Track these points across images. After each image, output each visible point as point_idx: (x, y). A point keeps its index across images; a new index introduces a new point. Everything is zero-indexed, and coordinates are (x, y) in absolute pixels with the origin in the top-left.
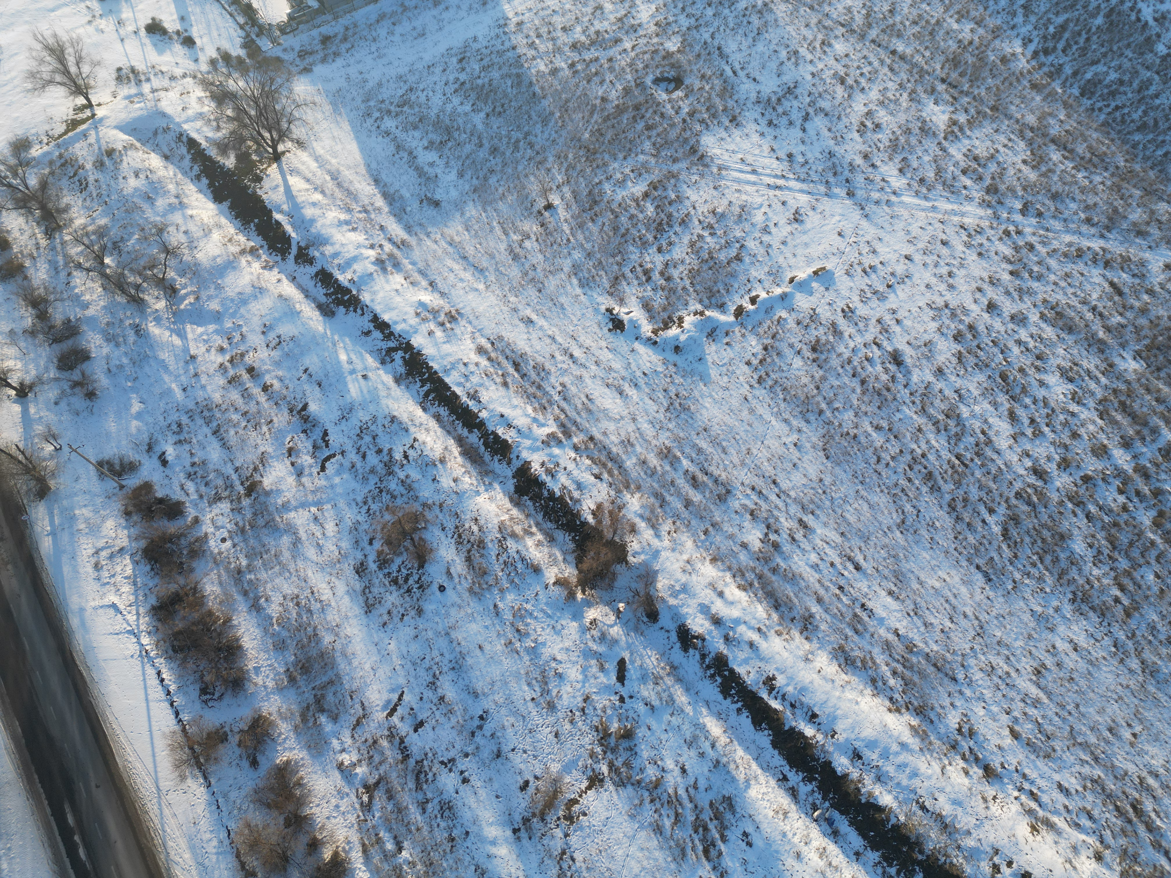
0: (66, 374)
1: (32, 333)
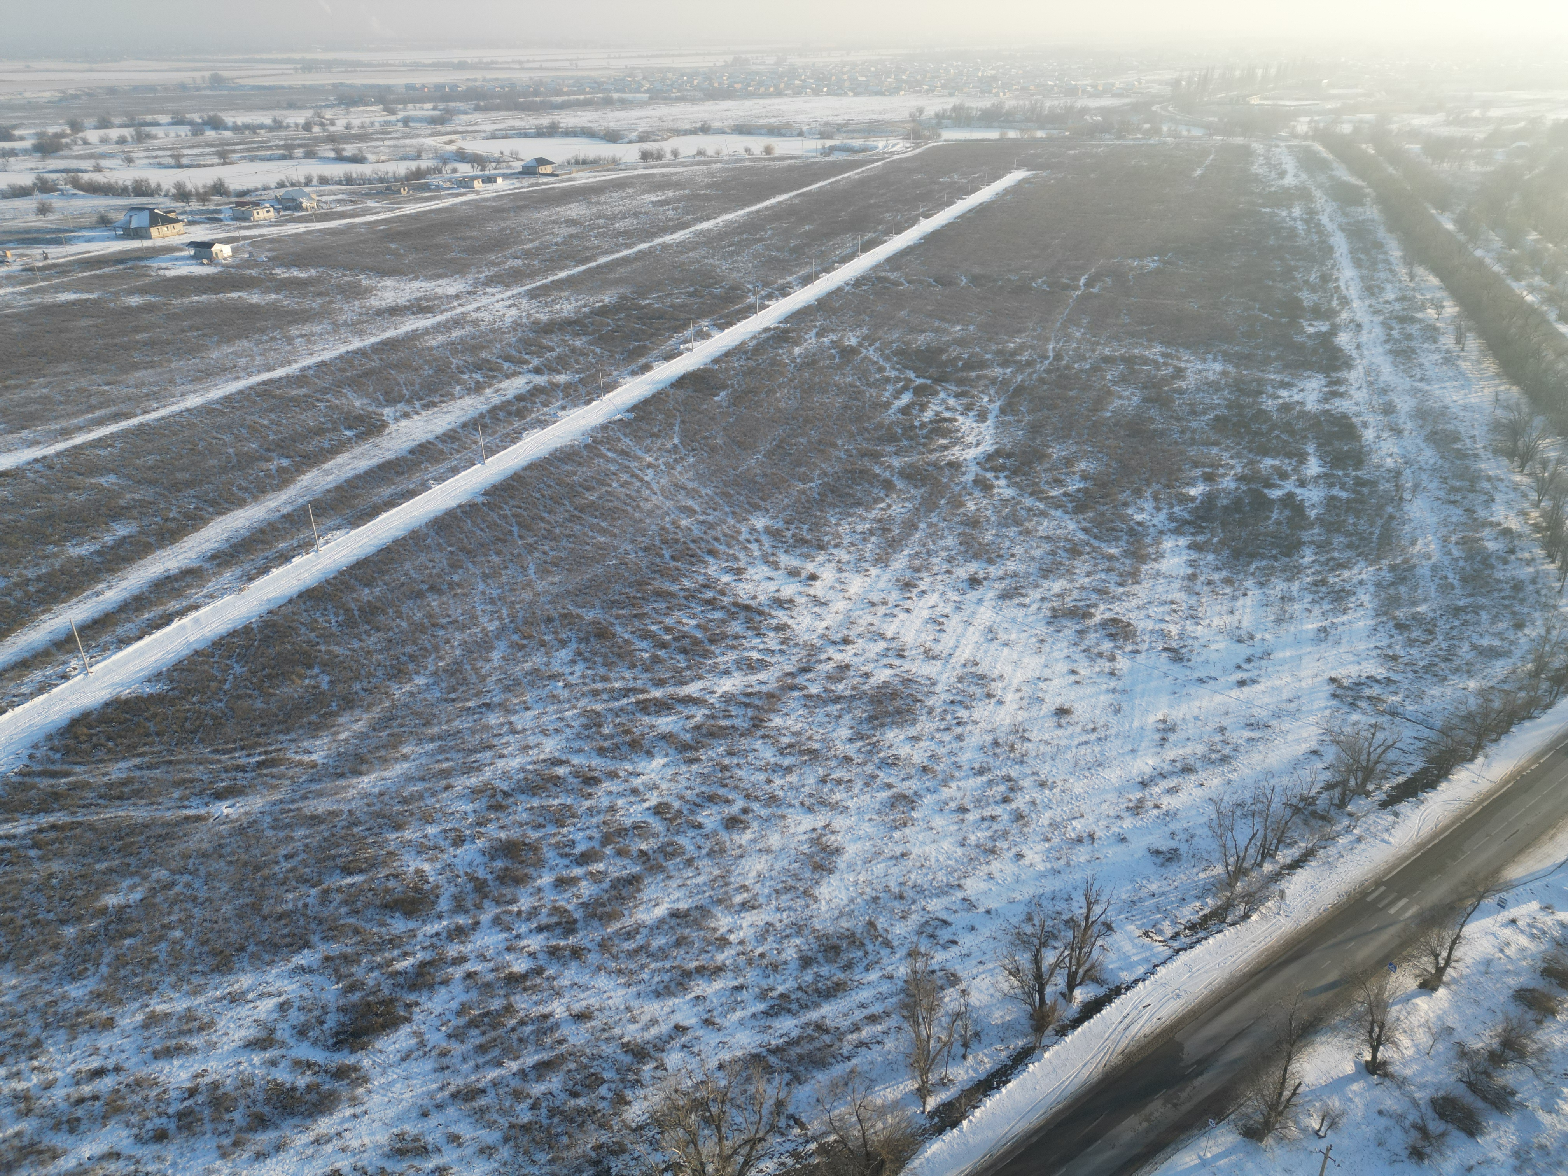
0: (1430, 1113)
1: (1463, 1053)
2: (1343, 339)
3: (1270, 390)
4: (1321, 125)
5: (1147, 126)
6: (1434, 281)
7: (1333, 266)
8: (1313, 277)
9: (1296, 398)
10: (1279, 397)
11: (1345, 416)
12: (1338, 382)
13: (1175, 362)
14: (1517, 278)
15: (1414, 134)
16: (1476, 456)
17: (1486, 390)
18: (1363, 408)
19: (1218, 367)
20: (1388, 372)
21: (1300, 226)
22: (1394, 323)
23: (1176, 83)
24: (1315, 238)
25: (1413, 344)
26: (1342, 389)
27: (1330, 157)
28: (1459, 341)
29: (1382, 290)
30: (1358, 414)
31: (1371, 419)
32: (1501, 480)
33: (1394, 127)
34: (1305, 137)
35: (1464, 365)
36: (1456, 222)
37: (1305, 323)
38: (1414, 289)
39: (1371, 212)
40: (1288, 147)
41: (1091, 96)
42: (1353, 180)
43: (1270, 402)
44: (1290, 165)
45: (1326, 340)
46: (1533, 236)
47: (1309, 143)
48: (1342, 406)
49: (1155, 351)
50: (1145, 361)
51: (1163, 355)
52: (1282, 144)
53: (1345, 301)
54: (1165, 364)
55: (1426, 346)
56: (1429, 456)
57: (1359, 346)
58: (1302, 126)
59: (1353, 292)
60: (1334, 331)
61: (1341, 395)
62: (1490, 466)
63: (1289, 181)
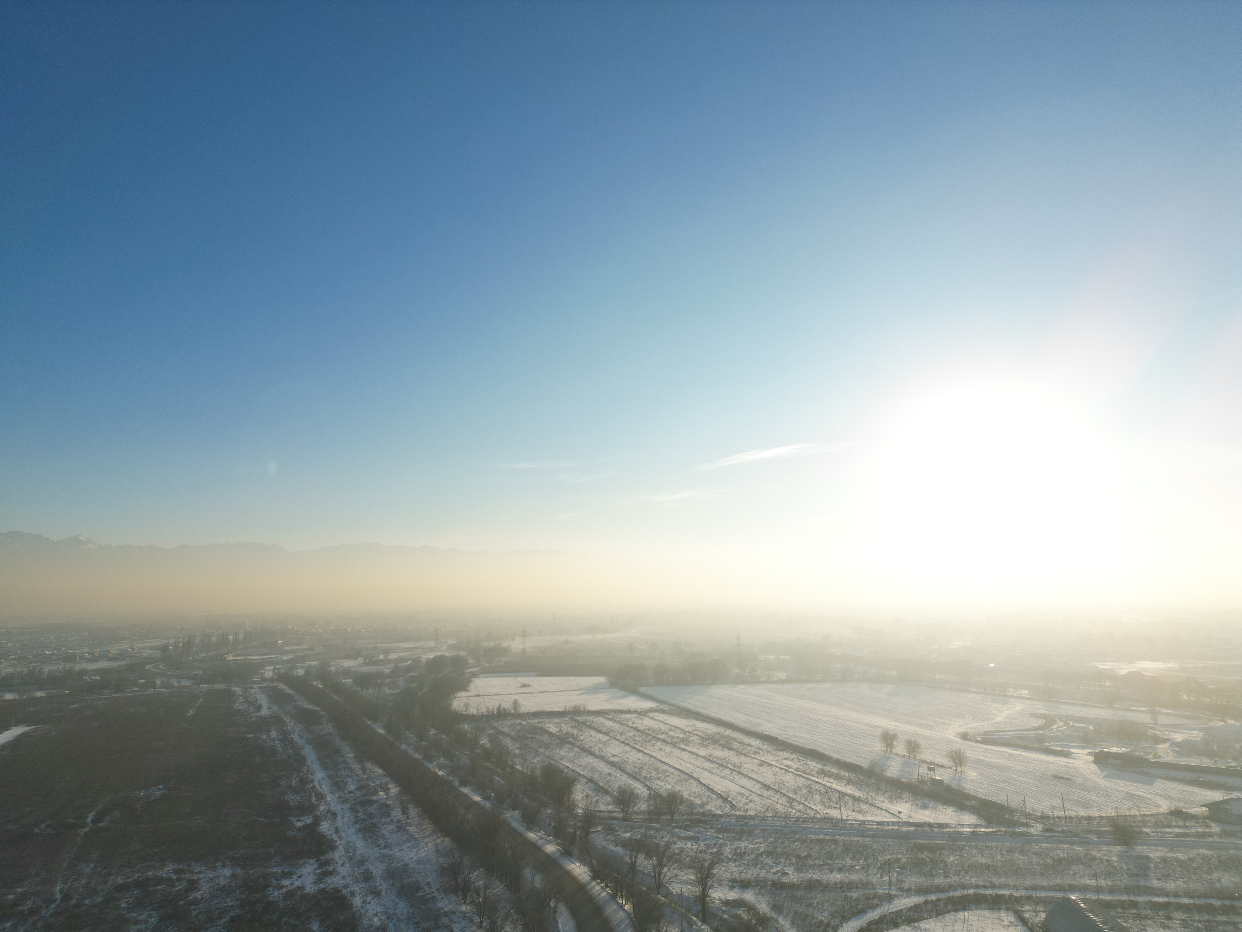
2: (325, 827)
3: (275, 882)
4: (282, 671)
5: (143, 681)
6: (380, 771)
7: (308, 771)
8: (294, 782)
9: (297, 884)
10: (283, 887)
11: (337, 890)
12: (327, 863)
13: (188, 876)
14: (431, 761)
15: (347, 672)
16: (434, 898)
17: (429, 845)
18: (349, 880)
19: (227, 872)
20: (361, 847)
21: (278, 744)
22: (358, 807)
23: (165, 648)
24: (291, 752)
25: (374, 821)
26: (331, 868)
27: (292, 692)
28: (405, 812)
29: (346, 783)
30: (346, 886)
31: (356, 888)
32: (454, 913)
33: (332, 669)
34: (272, 680)
35: (412, 829)
36: (385, 728)
37: (294, 820)
38: (367, 779)
39: (327, 728)
40: (260, 688)
41: (88, 661)
42: (311, 707)
43: (276, 893)
44: (263, 700)
45: (312, 829)
46: (433, 732)
47: (276, 684)
48: (334, 881)
49: (168, 870)
50: (159, 881)
51: (176, 872)
52: (255, 686)
53: (321, 797)
54: (179, 880)
55: (383, 820)
56: (402, 908)
57: (337, 830)
58: (268, 672)
59: (325, 789)
60: (317, 821)
61: (331, 873)
62: (445, 904)
63: (264, 712)
